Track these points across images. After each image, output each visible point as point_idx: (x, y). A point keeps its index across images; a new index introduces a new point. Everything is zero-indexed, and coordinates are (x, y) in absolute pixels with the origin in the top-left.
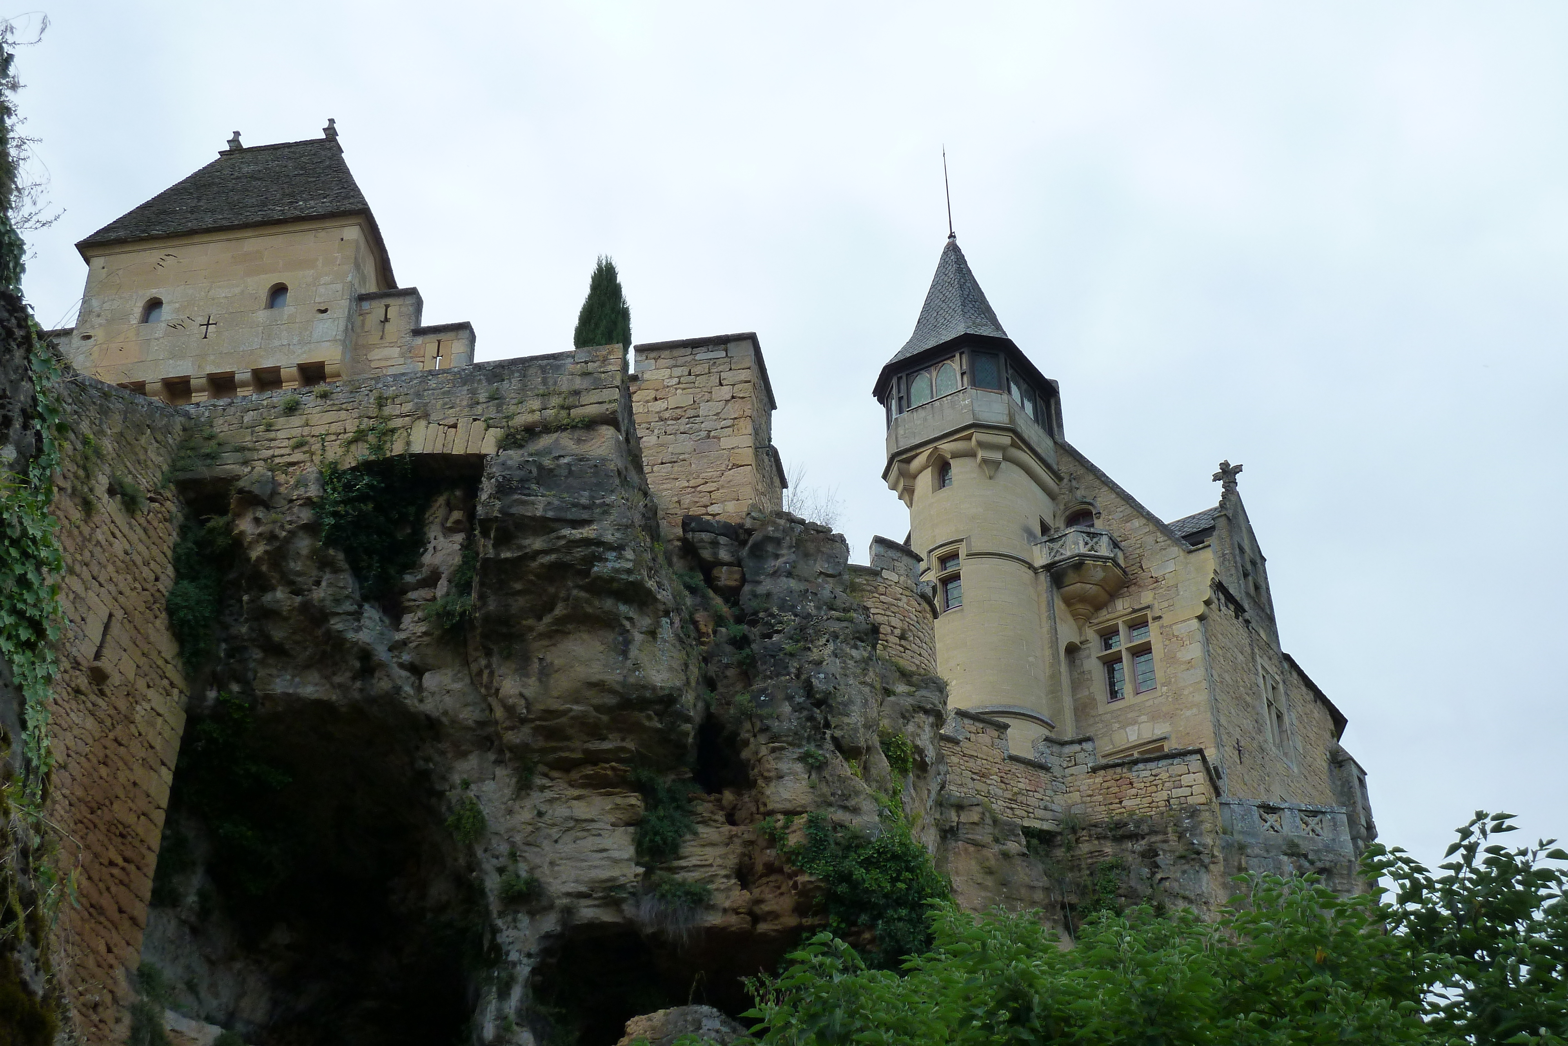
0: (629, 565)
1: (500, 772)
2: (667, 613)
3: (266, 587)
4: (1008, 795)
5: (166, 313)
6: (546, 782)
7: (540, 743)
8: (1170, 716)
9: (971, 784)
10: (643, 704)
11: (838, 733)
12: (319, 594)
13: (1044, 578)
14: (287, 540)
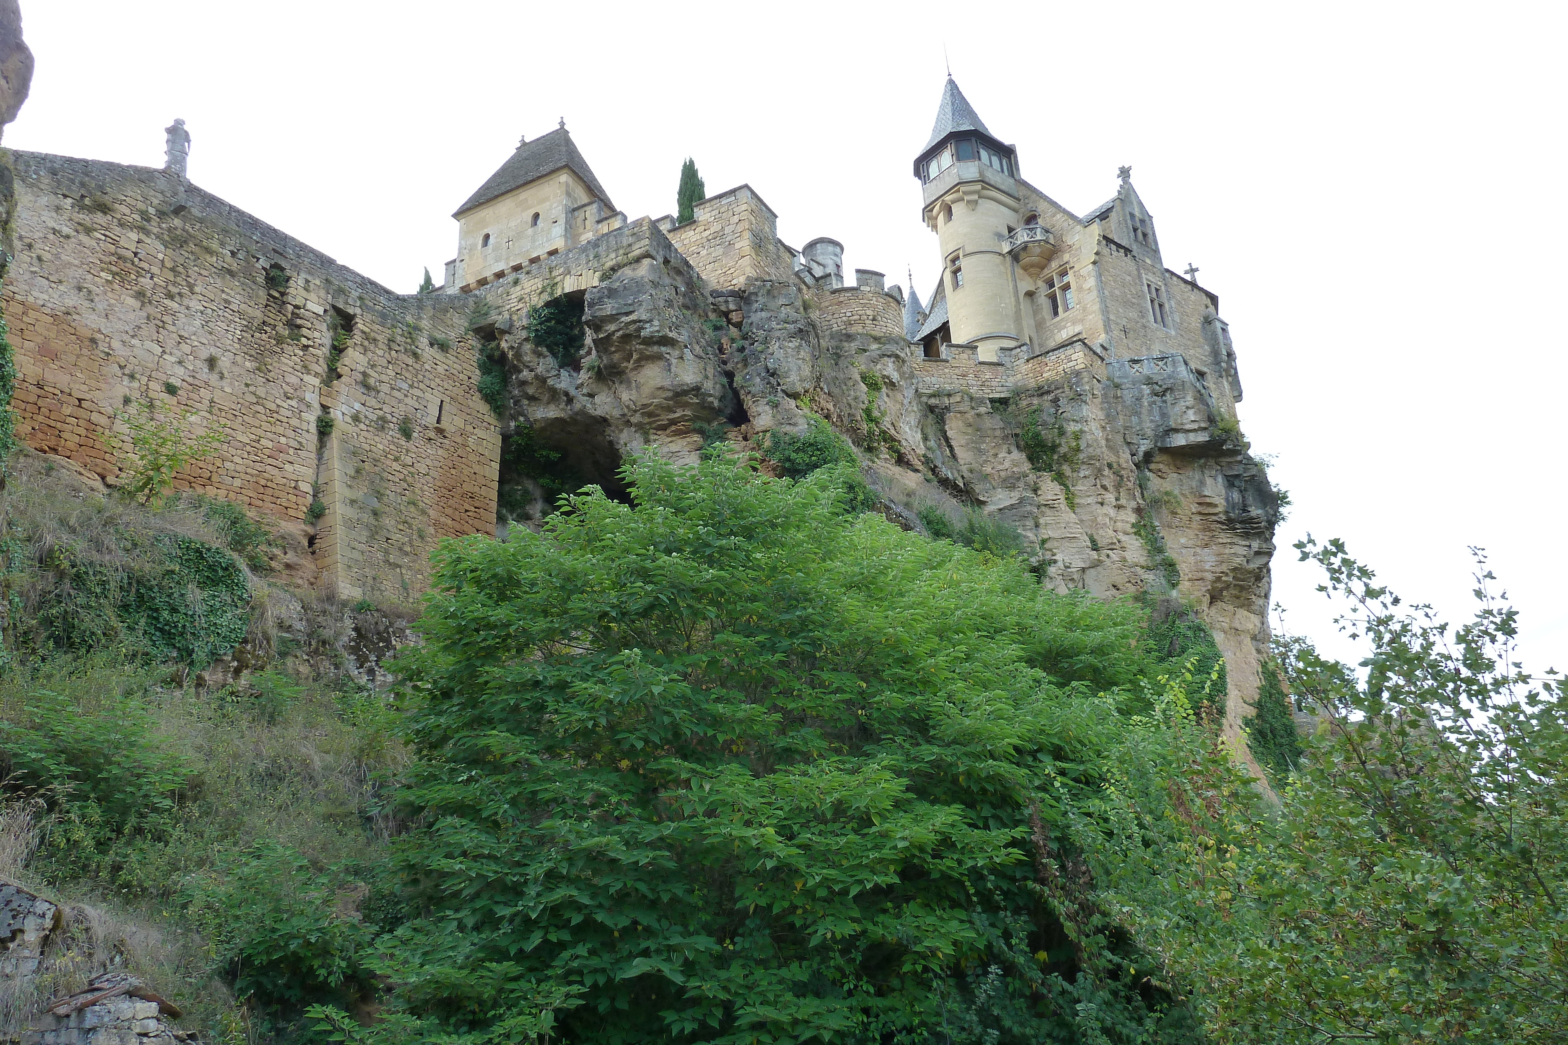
0: (657, 328)
1: (637, 435)
2: (686, 347)
3: (520, 371)
4: (979, 383)
5: (492, 240)
6: (656, 437)
7: (647, 420)
8: (1082, 321)
9: (957, 382)
10: (685, 393)
11: (784, 388)
12: (540, 370)
13: (1008, 259)
14: (519, 347)
